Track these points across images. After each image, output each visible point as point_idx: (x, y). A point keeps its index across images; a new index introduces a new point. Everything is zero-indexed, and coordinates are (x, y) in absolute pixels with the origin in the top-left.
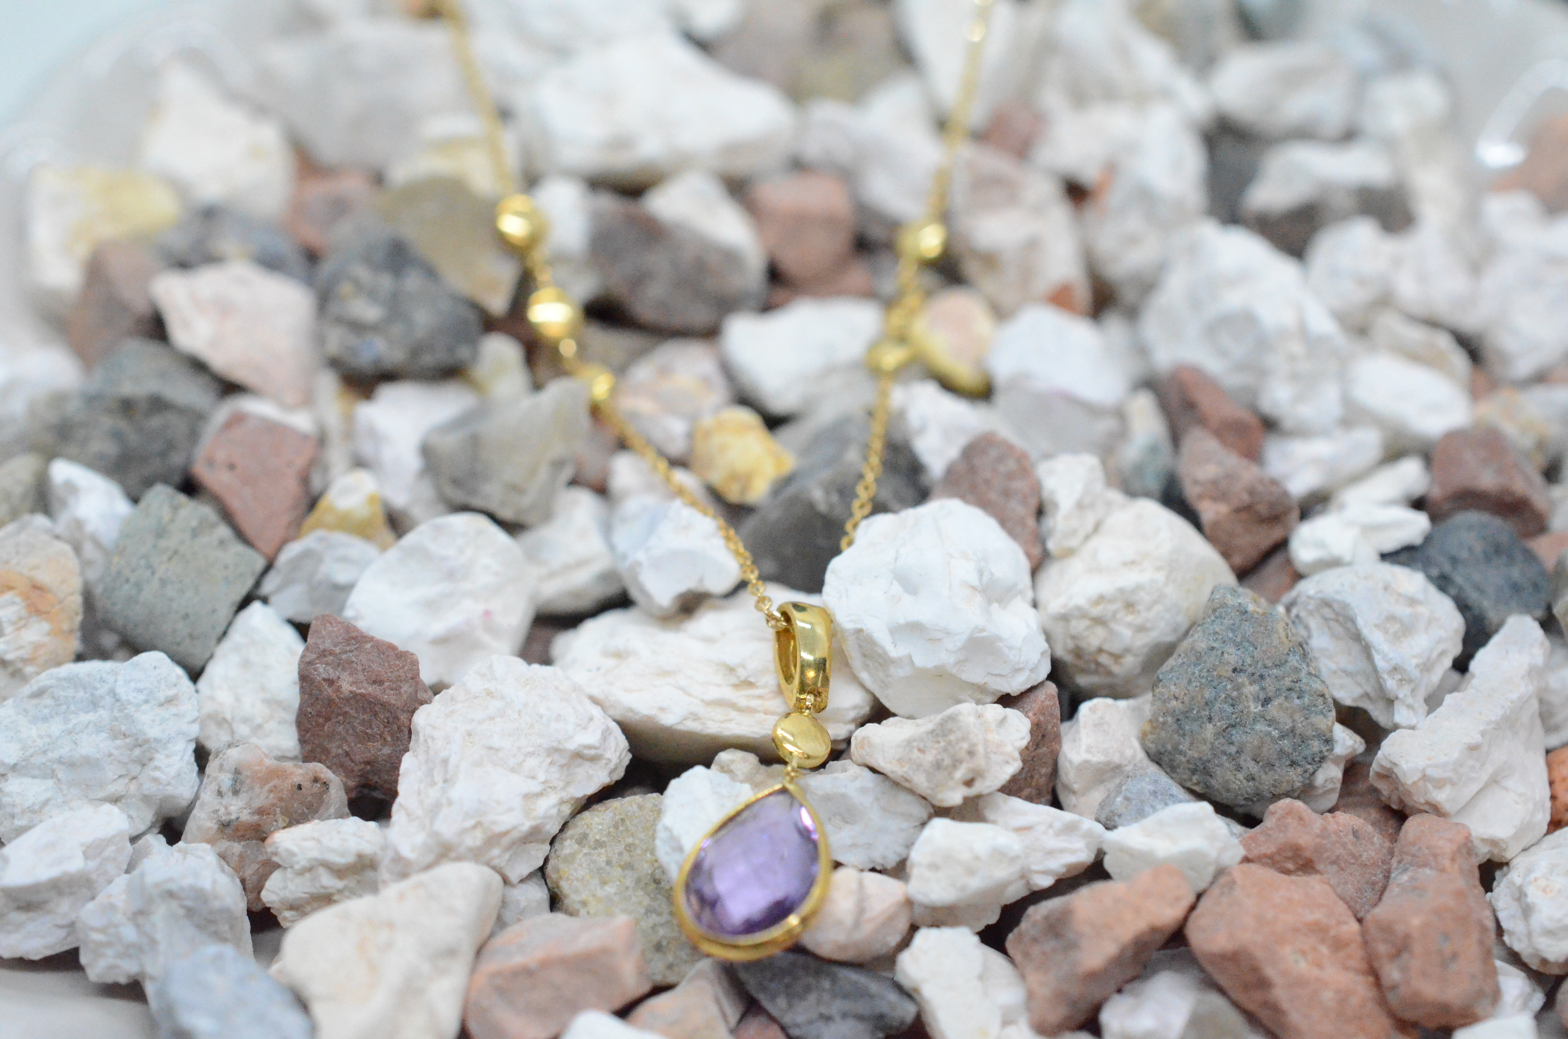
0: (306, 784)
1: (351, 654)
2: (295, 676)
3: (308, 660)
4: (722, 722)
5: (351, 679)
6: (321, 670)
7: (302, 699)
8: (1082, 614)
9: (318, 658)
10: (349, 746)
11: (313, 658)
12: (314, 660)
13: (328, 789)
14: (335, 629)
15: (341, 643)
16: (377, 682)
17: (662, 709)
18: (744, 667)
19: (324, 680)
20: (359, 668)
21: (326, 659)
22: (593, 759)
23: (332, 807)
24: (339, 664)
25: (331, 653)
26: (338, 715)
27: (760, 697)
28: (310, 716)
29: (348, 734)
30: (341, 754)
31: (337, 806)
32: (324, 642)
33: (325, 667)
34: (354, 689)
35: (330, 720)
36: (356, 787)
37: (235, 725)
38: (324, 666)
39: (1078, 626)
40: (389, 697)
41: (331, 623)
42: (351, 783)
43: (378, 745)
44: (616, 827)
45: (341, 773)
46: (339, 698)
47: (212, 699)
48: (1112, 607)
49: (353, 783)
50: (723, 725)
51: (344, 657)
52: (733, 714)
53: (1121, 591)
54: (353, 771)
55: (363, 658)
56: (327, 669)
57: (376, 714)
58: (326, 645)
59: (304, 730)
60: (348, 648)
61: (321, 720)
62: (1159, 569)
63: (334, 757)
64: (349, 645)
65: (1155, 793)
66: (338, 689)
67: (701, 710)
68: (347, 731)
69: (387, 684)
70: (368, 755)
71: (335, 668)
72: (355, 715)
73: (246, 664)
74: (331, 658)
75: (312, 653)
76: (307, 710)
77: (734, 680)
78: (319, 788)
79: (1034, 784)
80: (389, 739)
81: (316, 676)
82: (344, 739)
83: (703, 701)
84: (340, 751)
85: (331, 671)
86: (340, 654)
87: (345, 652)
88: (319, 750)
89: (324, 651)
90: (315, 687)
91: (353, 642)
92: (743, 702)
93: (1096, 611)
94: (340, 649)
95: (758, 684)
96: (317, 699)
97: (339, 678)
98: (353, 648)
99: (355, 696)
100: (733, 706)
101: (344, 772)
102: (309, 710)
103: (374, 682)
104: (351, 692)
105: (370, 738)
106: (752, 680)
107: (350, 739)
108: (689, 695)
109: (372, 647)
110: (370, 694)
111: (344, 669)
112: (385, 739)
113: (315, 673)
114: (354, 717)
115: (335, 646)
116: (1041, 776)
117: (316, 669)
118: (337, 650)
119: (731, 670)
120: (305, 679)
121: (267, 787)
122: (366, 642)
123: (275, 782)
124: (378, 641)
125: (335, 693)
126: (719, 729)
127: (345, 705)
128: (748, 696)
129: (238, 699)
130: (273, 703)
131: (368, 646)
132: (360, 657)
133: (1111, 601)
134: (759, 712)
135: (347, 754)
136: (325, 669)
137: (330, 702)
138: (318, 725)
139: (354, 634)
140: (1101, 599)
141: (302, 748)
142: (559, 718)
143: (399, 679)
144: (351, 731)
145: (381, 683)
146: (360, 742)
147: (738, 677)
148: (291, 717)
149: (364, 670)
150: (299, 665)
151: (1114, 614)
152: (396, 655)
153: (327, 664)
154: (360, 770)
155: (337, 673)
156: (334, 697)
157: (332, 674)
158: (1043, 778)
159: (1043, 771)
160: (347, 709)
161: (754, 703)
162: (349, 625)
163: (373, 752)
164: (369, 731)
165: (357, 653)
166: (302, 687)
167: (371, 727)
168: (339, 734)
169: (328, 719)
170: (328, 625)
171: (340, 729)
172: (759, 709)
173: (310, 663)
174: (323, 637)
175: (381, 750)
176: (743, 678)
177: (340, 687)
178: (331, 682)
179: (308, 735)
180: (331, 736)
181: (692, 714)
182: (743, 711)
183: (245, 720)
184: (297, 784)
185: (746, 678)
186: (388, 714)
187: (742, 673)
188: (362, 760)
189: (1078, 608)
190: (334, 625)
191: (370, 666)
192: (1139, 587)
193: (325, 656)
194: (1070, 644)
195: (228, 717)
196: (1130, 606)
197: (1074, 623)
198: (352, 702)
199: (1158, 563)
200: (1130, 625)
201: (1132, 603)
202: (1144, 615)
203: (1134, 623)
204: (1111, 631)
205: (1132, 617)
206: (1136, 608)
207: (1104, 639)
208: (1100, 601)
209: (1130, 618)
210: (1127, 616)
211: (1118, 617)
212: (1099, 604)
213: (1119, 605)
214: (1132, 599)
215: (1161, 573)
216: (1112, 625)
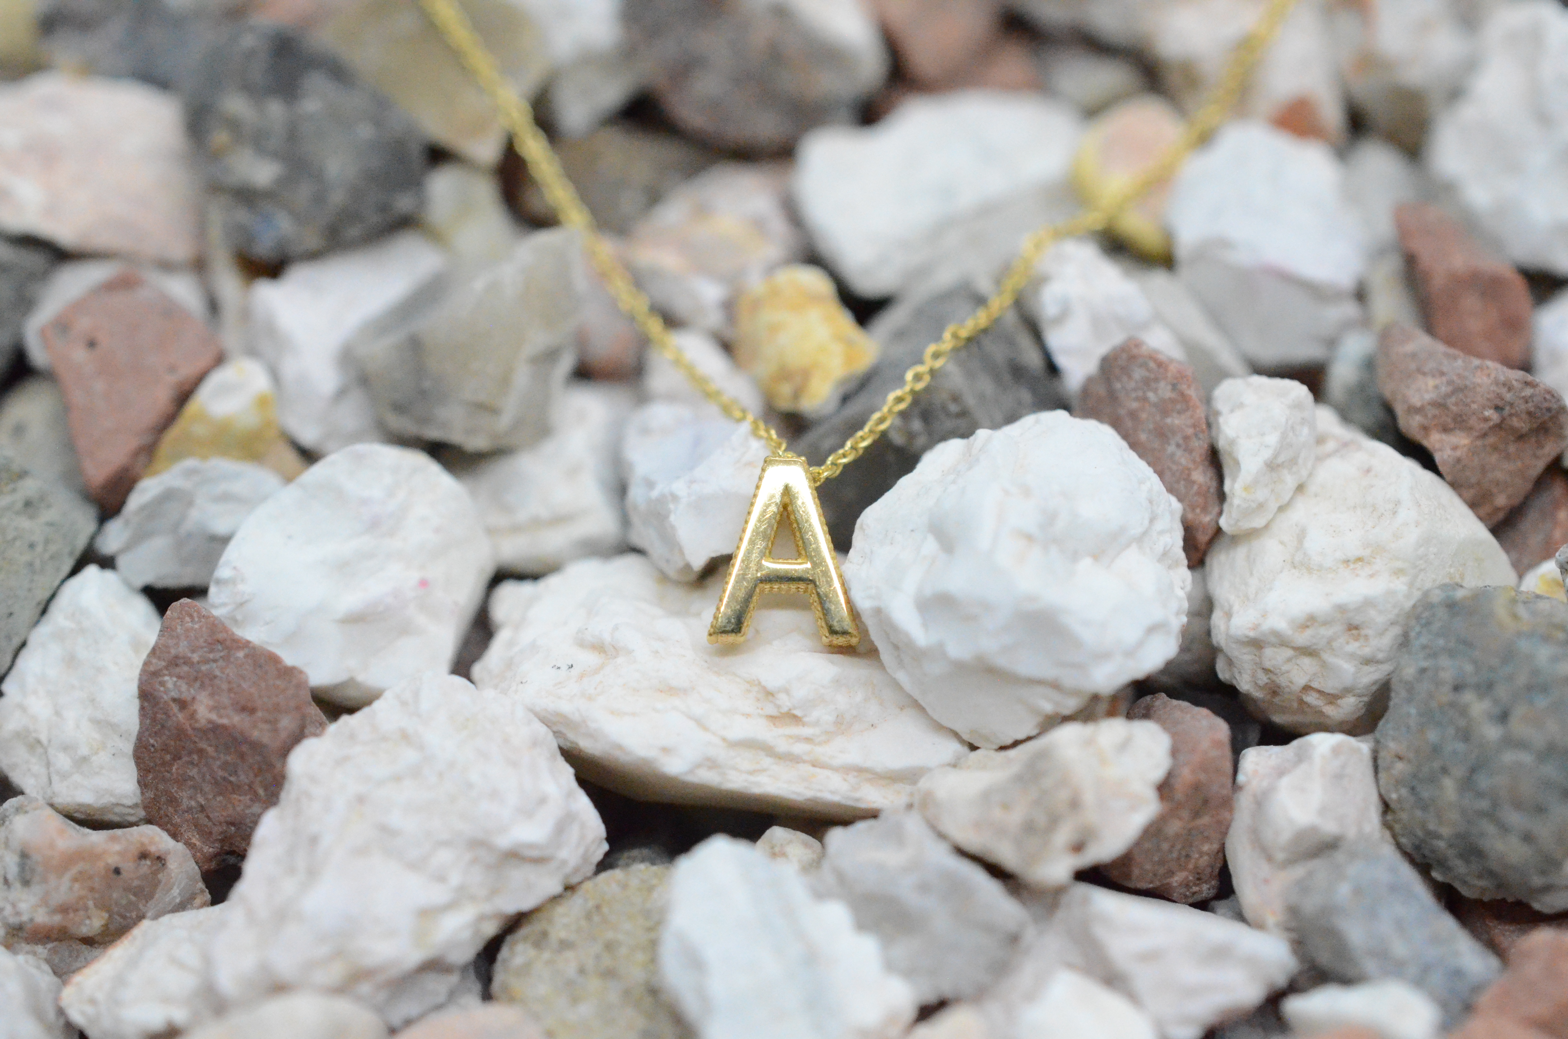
0: (128, 867)
1: (214, 665)
2: (133, 688)
3: (152, 669)
4: (751, 773)
5: (211, 703)
6: (170, 685)
7: (141, 723)
8: (1282, 642)
9: (166, 668)
10: (207, 799)
11: (159, 667)
12: (161, 670)
13: (163, 865)
14: (196, 626)
15: (202, 648)
16: (247, 709)
17: (665, 750)
18: (787, 691)
19: (174, 700)
20: (225, 686)
21: (177, 670)
22: (539, 861)
23: (175, 888)
24: (196, 679)
25: (187, 662)
26: (190, 753)
27: (808, 740)
28: (152, 749)
29: (204, 780)
30: (195, 808)
31: (182, 886)
32: (177, 644)
33: (176, 682)
34: (214, 717)
35: (180, 758)
36: (216, 855)
37: (51, 751)
38: (175, 679)
39: (1274, 657)
40: (260, 733)
41: (191, 616)
42: (209, 850)
43: (246, 799)
44: (588, 917)
45: (195, 834)
46: (194, 729)
47: (23, 708)
48: (1326, 632)
49: (211, 850)
50: (752, 779)
51: (204, 668)
52: (767, 762)
53: (1341, 609)
54: (211, 833)
55: (231, 671)
56: (178, 683)
57: (242, 756)
58: (180, 649)
59: (145, 770)
60: (211, 656)
61: (168, 757)
62: (1398, 572)
63: (185, 812)
64: (212, 651)
66: (192, 716)
67: (721, 754)
68: (204, 776)
69: (259, 714)
70: (230, 811)
71: (189, 685)
72: (214, 754)
73: (71, 661)
74: (186, 668)
75: (159, 658)
76: (149, 741)
77: (771, 710)
78: (150, 867)
79: (1191, 866)
80: (261, 792)
81: (162, 694)
82: (197, 788)
83: (724, 739)
84: (193, 803)
85: (184, 688)
86: (198, 663)
87: (207, 661)
88: (163, 799)
89: (177, 657)
90: (161, 709)
91: (220, 647)
92: (782, 746)
93: (1303, 639)
94: (200, 657)
95: (806, 719)
96: (163, 726)
97: (194, 699)
98: (218, 655)
99: (215, 730)
100: (768, 750)
101: (198, 834)
102: (152, 741)
103: (244, 709)
104: (210, 722)
105: (236, 788)
106: (797, 712)
107: (207, 788)
108: (705, 729)
109: (246, 656)
110: (234, 726)
111: (203, 686)
112: (256, 794)
113: (162, 689)
114: (213, 758)
115: (193, 651)
116: (1202, 854)
117: (162, 684)
118: (195, 657)
119: (769, 694)
120: (146, 695)
121: (67, 877)
122: (239, 648)
123: (80, 866)
124: (254, 648)
125: (188, 720)
126: (746, 784)
127: (201, 739)
128: (790, 737)
129: (58, 713)
130: (103, 724)
131: (241, 654)
132: (227, 671)
133: (1325, 623)
134: (804, 762)
135: (202, 808)
136: (175, 684)
137: (180, 734)
138: (164, 764)
139: (220, 636)
140: (1310, 621)
141: (142, 793)
142: (494, 795)
143: (277, 708)
144: (208, 777)
145: (252, 711)
146: (220, 794)
147: (779, 707)
148: (128, 747)
149: (230, 690)
150: (140, 675)
151: (1330, 641)
152: (278, 670)
153: (179, 677)
154: (222, 833)
155: (192, 691)
156: (187, 726)
157: (185, 691)
158: (1206, 858)
159: (1206, 848)
160: (203, 745)
161: (799, 748)
162: (216, 622)
163: (238, 809)
164: (232, 779)
165: (224, 664)
166: (142, 708)
167: (235, 773)
168: (192, 778)
169: (177, 757)
170: (188, 619)
171: (193, 772)
172: (805, 758)
173: (156, 674)
174: (178, 637)
175: (249, 807)
176: (785, 710)
177: (195, 711)
178: (183, 704)
179: (151, 776)
180: (182, 781)
181: (708, 759)
182: (780, 758)
183: (66, 748)
184: (113, 868)
185: (790, 710)
186: (258, 758)
187: (785, 702)
188: (222, 819)
189: (1276, 633)
190: (196, 619)
191: (239, 686)
192: (1368, 603)
193: (177, 665)
194: (1263, 679)
195: (44, 738)
196: (1353, 628)
197: (1268, 652)
198: (211, 736)
199: (1399, 564)
200: (1352, 656)
201: (1357, 625)
202: (1375, 643)
203: (1359, 653)
204: (1324, 665)
205: (1356, 644)
206: (1363, 632)
207: (1315, 674)
208: (1309, 624)
209: (1353, 647)
210: (1348, 643)
211: (1335, 644)
212: (1307, 627)
213: (1338, 628)
214: (1357, 619)
215: (1404, 579)
216: (1327, 657)
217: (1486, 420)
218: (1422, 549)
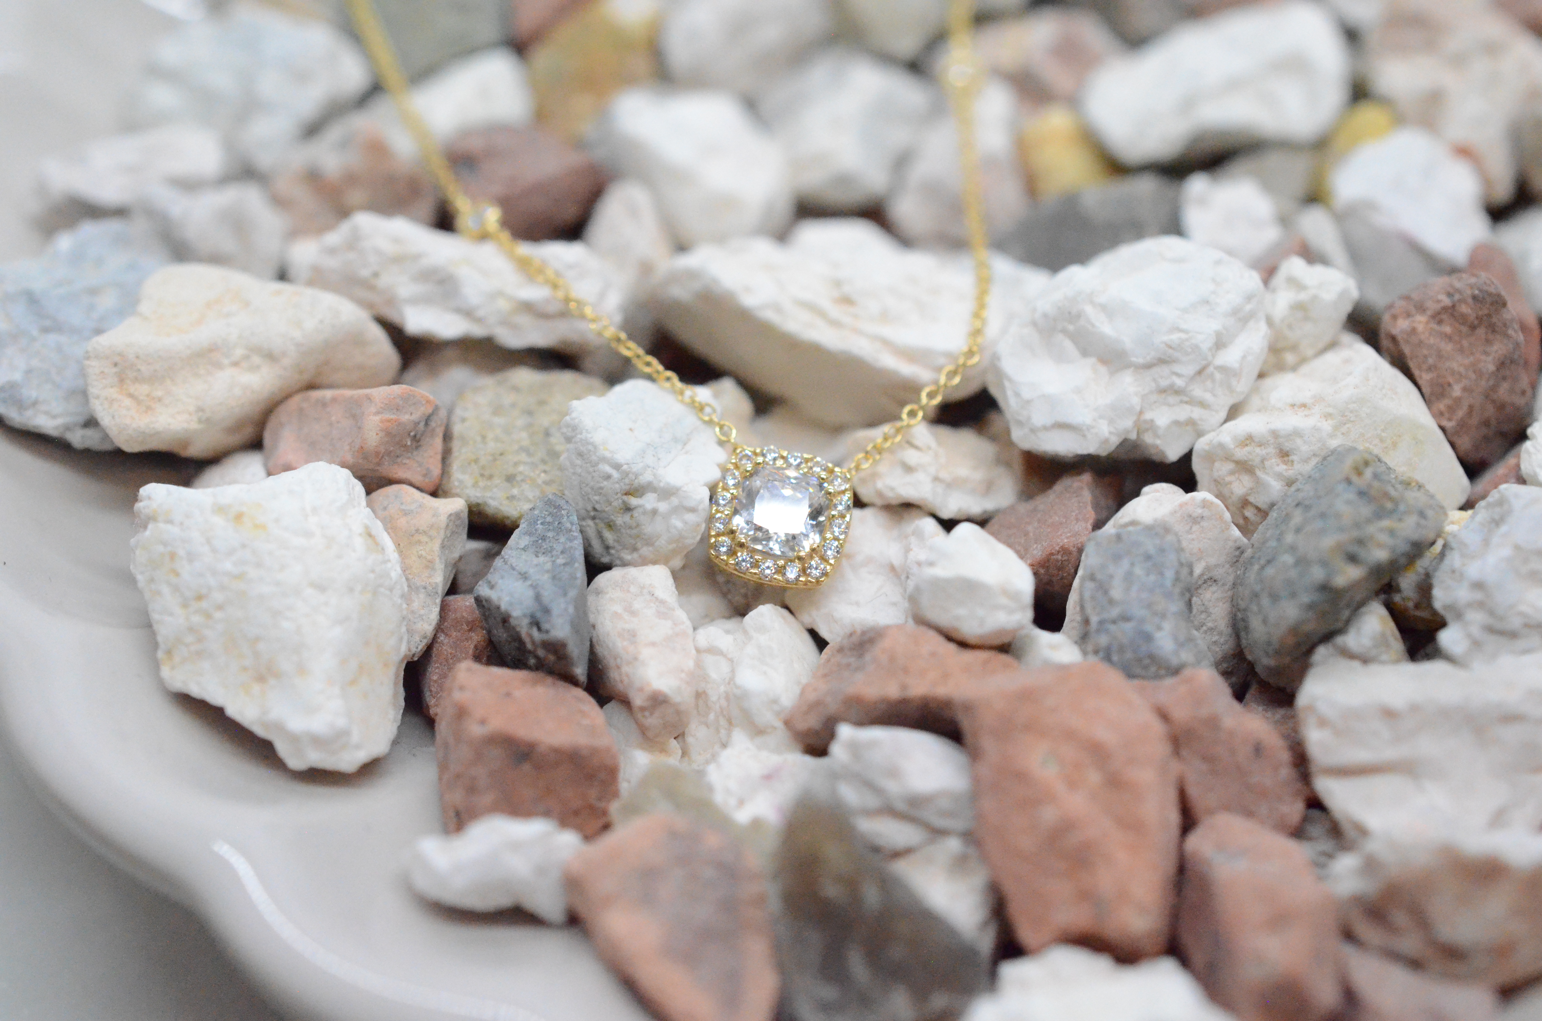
4: (804, 325)
8: (1228, 457)
17: (747, 289)
18: (851, 283)
27: (855, 316)
39: (1220, 470)
48: (1261, 452)
50: (804, 329)
52: (820, 322)
53: (1275, 434)
62: (1328, 416)
65: (1148, 557)
67: (787, 305)
77: (836, 294)
83: (793, 298)
92: (834, 315)
93: (1241, 454)
95: (858, 304)
100: (823, 315)
106: (853, 298)
108: (783, 290)
119: (839, 285)
128: (843, 312)
133: (1261, 444)
134: (847, 329)
140: (1249, 440)
147: (842, 292)
151: (1263, 460)
161: (846, 320)
172: (848, 326)
176: (845, 294)
185: (848, 295)
187: (847, 290)
192: (1297, 433)
196: (1284, 454)
197: (1215, 466)
199: (1330, 410)
200: (1279, 476)
201: (1288, 452)
202: (1298, 467)
203: (1285, 474)
204: (1258, 481)
205: (1285, 467)
206: (1291, 458)
207: (1251, 489)
208: (1248, 442)
209: (1282, 468)
210: (1278, 465)
211: (1267, 464)
212: (1247, 445)
213: (1271, 450)
214: (1287, 446)
215: (1330, 422)
216: (1259, 473)
217: (1439, 301)
218: (1355, 405)
